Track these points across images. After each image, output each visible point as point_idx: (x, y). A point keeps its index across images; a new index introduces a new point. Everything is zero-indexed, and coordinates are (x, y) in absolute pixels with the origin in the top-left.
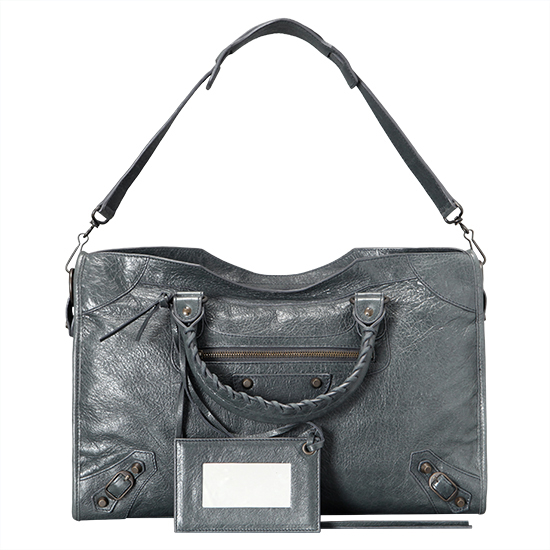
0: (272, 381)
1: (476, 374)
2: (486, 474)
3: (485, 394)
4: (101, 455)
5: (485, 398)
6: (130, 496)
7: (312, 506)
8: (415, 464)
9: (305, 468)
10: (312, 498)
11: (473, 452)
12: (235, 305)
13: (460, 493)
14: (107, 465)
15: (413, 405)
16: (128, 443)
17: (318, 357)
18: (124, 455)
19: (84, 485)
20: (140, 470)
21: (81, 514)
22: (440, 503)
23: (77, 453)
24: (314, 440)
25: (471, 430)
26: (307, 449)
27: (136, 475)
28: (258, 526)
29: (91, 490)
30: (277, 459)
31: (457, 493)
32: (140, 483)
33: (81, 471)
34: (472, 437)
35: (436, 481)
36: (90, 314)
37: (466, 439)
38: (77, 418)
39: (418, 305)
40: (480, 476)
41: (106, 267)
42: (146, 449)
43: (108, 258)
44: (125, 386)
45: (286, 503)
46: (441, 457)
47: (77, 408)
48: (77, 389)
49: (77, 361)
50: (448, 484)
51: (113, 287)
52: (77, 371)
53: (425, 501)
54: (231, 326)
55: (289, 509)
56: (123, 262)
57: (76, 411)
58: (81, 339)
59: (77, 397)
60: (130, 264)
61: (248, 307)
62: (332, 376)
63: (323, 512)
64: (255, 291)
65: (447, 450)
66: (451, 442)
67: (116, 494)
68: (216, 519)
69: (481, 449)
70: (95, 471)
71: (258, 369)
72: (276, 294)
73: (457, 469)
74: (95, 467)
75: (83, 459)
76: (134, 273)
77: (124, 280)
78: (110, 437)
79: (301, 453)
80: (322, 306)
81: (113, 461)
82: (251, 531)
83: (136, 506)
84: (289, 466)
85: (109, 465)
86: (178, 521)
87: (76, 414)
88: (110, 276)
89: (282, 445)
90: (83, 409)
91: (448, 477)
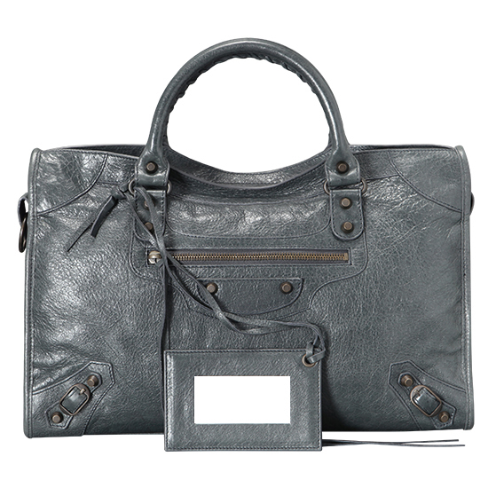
0: (239, 285)
1: (460, 279)
2: (472, 386)
3: (469, 301)
4: (57, 366)
5: (470, 305)
6: (86, 411)
7: (312, 422)
8: (395, 376)
9: (305, 382)
10: (312, 413)
11: (457, 363)
12: (200, 204)
13: (445, 407)
14: (62, 377)
15: (392, 312)
16: (83, 353)
17: (290, 260)
18: (79, 367)
19: (37, 400)
20: (96, 384)
21: (33, 431)
22: (423, 419)
23: (30, 365)
24: (314, 350)
25: (455, 339)
26: (307, 361)
27: (92, 388)
28: (256, 443)
29: (44, 405)
30: (275, 371)
31: (441, 407)
32: (96, 396)
33: (34, 384)
34: (456, 347)
35: (417, 394)
36: (45, 215)
37: (450, 349)
38: (30, 327)
39: (398, 203)
40: (465, 389)
41: (62, 166)
42: (103, 360)
43: (65, 155)
44: (80, 291)
45: (285, 419)
46: (424, 369)
47: (29, 315)
48: (30, 295)
49: (31, 265)
50: (431, 398)
51: (70, 186)
52: (30, 276)
53: (406, 417)
54: (194, 227)
55: (288, 425)
56: (80, 159)
57: (29, 319)
58: (35, 242)
59: (29, 304)
60: (88, 162)
61: (213, 206)
62: (303, 280)
63: (325, 429)
64: (222, 189)
65: (429, 362)
66: (433, 352)
67: (72, 409)
68: (209, 437)
69: (465, 359)
70: (50, 384)
71: (223, 272)
72: (245, 191)
73: (441, 381)
74: (48, 380)
75: (36, 371)
76: (92, 171)
77: (82, 180)
78: (65, 346)
79: (300, 365)
80: (295, 205)
81: (68, 374)
82: (247, 449)
83: (94, 422)
84: (288, 379)
85: (65, 376)
86: (169, 438)
87: (29, 323)
88: (66, 175)
89: (281, 357)
90: (36, 316)
91: (431, 390)
